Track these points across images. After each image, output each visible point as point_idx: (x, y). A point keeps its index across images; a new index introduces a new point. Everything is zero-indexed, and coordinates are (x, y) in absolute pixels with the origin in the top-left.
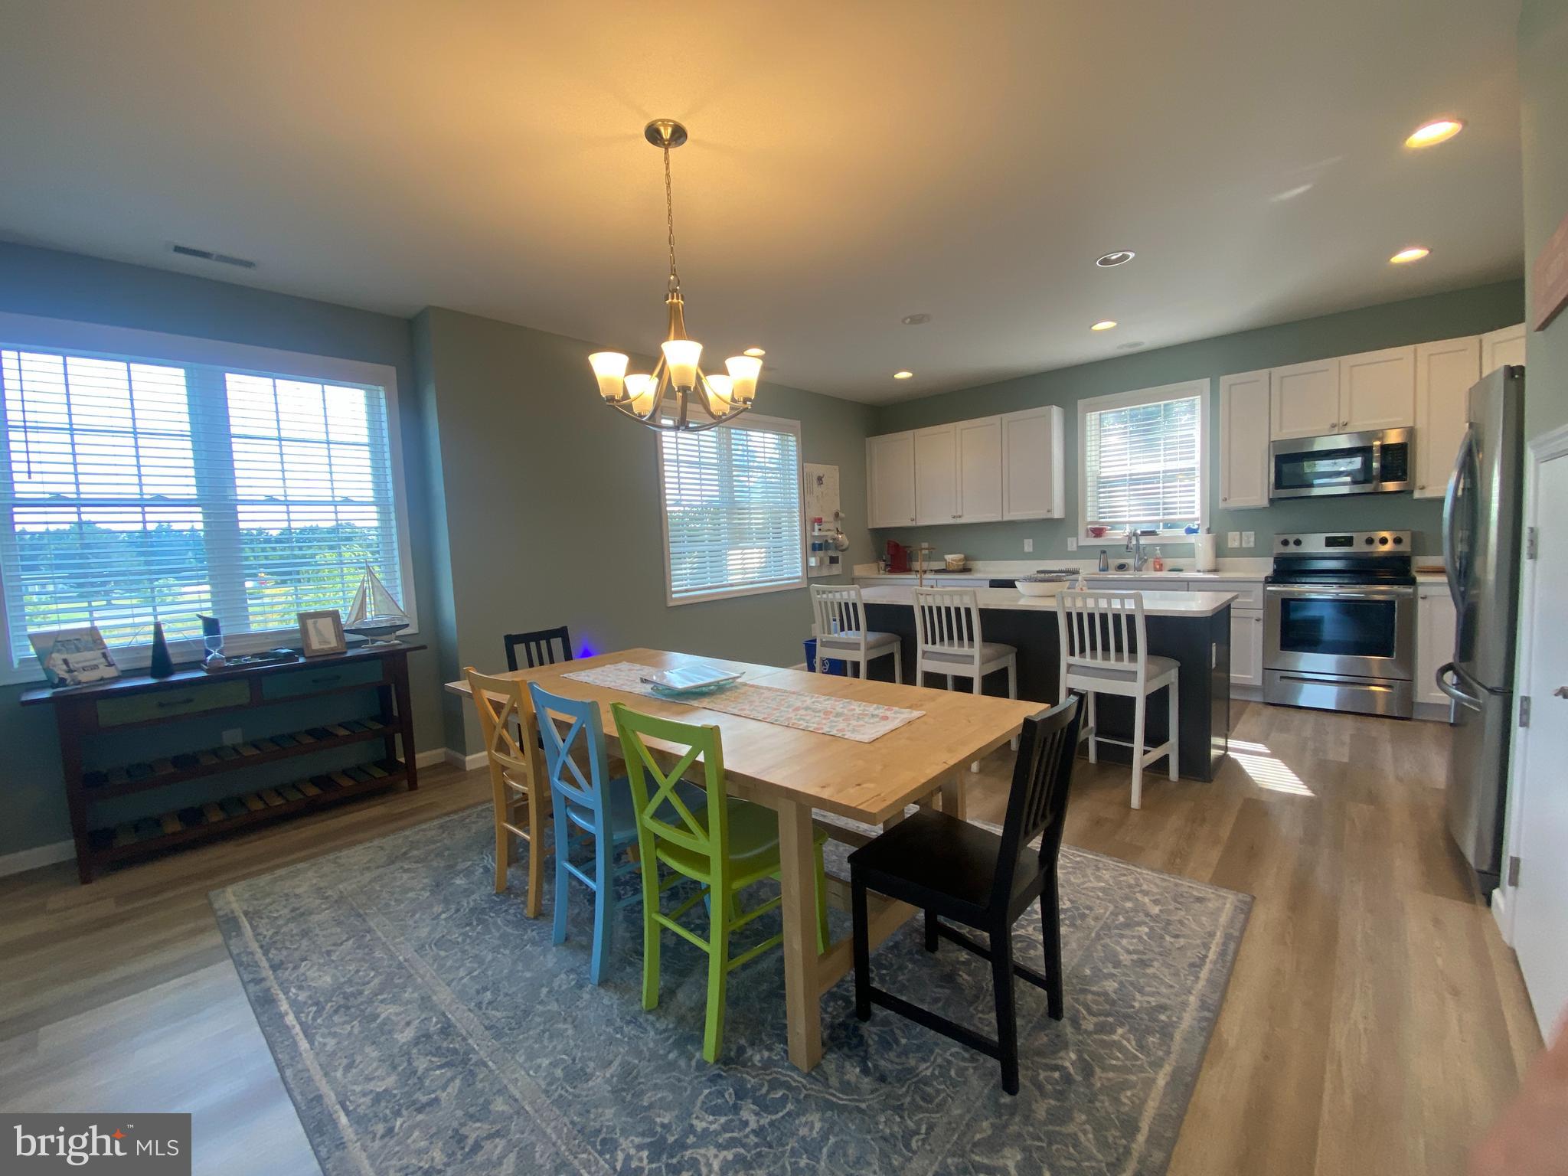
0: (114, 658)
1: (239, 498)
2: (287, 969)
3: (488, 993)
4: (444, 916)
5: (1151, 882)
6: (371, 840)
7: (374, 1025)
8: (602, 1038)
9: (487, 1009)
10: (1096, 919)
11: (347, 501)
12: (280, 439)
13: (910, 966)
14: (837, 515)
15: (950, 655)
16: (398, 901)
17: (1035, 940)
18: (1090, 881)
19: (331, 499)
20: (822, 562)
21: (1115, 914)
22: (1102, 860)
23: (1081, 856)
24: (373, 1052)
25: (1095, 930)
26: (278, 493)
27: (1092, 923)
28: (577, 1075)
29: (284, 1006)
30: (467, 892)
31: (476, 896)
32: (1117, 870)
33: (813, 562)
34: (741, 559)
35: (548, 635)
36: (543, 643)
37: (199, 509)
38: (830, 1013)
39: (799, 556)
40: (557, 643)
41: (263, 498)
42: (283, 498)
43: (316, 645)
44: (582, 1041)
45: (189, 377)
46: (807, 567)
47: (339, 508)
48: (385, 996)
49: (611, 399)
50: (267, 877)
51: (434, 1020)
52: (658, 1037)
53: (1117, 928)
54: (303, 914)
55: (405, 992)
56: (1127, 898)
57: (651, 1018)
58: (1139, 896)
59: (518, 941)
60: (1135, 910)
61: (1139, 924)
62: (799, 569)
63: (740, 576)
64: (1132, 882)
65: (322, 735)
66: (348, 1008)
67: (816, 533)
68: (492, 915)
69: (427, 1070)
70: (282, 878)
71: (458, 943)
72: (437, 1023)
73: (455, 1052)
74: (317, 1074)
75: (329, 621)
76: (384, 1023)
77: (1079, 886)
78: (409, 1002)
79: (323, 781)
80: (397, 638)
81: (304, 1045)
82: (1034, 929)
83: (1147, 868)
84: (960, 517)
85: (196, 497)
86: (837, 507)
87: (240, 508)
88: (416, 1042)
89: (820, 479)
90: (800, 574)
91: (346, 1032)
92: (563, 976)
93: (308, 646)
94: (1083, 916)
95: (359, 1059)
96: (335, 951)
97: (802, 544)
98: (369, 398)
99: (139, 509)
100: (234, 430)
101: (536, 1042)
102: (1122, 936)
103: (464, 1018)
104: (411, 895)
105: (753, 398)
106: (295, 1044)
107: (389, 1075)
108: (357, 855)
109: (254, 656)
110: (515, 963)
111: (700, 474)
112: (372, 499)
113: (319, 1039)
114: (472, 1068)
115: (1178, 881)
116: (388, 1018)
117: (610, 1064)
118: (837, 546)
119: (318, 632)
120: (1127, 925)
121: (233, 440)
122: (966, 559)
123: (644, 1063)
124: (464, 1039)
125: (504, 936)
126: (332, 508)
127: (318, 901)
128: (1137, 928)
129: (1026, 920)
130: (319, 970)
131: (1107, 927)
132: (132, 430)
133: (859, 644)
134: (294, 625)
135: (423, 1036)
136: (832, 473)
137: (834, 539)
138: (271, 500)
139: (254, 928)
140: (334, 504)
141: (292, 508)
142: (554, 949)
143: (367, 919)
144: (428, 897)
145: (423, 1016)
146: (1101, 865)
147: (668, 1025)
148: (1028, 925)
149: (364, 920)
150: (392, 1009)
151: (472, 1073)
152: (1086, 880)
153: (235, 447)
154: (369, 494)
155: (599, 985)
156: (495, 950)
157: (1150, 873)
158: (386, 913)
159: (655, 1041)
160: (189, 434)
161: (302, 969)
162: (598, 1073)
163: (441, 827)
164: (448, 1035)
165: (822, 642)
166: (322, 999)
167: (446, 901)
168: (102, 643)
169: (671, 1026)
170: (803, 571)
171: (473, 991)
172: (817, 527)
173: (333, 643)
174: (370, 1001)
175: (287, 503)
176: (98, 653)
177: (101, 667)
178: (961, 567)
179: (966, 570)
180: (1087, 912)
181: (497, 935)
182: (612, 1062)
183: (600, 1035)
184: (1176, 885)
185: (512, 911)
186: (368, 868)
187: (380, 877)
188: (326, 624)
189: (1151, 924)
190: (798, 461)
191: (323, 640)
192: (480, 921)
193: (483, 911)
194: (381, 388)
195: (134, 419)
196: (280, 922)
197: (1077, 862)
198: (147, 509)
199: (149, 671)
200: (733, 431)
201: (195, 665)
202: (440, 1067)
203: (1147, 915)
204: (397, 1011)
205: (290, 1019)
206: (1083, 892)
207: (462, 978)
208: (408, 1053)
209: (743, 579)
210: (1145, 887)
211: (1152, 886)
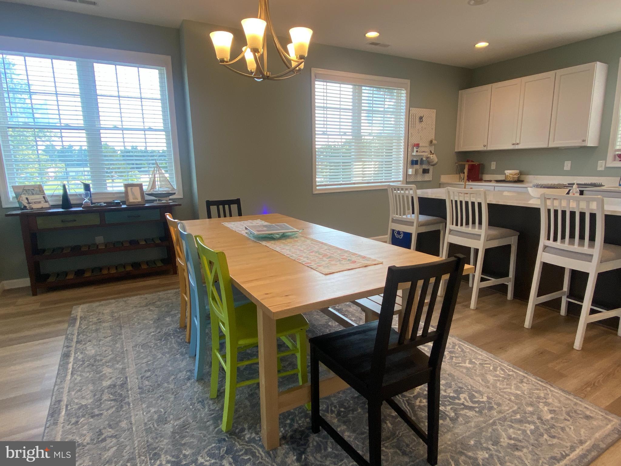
0: (49, 199)
1: (102, 126)
2: (81, 344)
3: (149, 373)
4: (152, 334)
5: (557, 398)
6: (144, 294)
7: (98, 376)
8: (183, 406)
9: (144, 379)
10: (500, 412)
11: (150, 129)
12: (119, 97)
13: (359, 410)
14: (431, 142)
15: (470, 234)
16: (139, 323)
17: (447, 415)
18: (511, 388)
19: (143, 127)
20: (416, 171)
21: (515, 412)
22: (528, 377)
23: (513, 371)
24: (91, 387)
25: (494, 419)
26: (119, 124)
27: (495, 414)
28: (162, 420)
29: (71, 359)
30: (169, 325)
31: (170, 328)
32: (535, 386)
33: (410, 172)
34: (362, 168)
35: (230, 202)
36: (227, 207)
37: (84, 131)
38: (299, 424)
39: (402, 167)
40: (234, 207)
41: (112, 126)
42: (121, 127)
43: (131, 200)
44: (174, 405)
45: (78, 66)
46: (406, 175)
47: (146, 132)
48: (109, 364)
49: (222, 61)
50: (97, 304)
51: (122, 379)
52: (208, 412)
53: (511, 422)
54: (101, 322)
55: (118, 364)
56: (531, 405)
57: (211, 402)
58: (541, 405)
59: (175, 352)
60: (532, 413)
61: (529, 423)
62: (401, 176)
63: (361, 178)
64: (542, 395)
65: (134, 243)
66: (93, 366)
67: (414, 154)
68: (172, 337)
69: (106, 400)
70: (102, 305)
71: (151, 347)
72: (122, 381)
73: (121, 395)
74: (66, 390)
75: (138, 188)
76: (102, 376)
77: (500, 389)
78: (117, 369)
79: (136, 265)
80: (170, 200)
81: (69, 377)
82: (451, 409)
83: (560, 389)
84: (518, 144)
85: (83, 125)
86: (432, 136)
87: (102, 131)
88: (109, 387)
89: (421, 118)
90: (401, 179)
91: (87, 376)
92: (184, 373)
93: (128, 200)
94: (491, 408)
95: (84, 388)
96: (102, 340)
97: (404, 160)
98: (160, 74)
99: (59, 131)
100: (98, 92)
101: (155, 400)
102: (511, 427)
103: (133, 382)
104: (145, 322)
105: (306, 56)
106: (66, 376)
107: (90, 398)
108: (135, 300)
109: (105, 203)
110: (168, 361)
111: (340, 115)
112: (163, 128)
113: (75, 376)
114: (123, 404)
115: (578, 401)
116: (105, 374)
117: (179, 419)
118: (429, 162)
119: (133, 194)
120: (520, 421)
121: (98, 97)
122: (521, 173)
123: (194, 423)
124: (128, 391)
125: (171, 348)
126: (143, 132)
127: (109, 317)
128: (525, 425)
129: (450, 402)
130: (93, 347)
131: (505, 419)
132: (55, 93)
133: (413, 222)
134: (122, 189)
135: (113, 385)
136: (430, 115)
137: (428, 158)
138: (116, 128)
139: (80, 324)
140: (144, 130)
141: (125, 132)
142: (188, 359)
143: (123, 328)
144: (151, 324)
145: (119, 376)
146: (525, 380)
147: (216, 408)
148: (449, 405)
149: (121, 329)
150: (110, 370)
151: (122, 407)
152: (508, 387)
153: (99, 101)
154: (161, 126)
155: (197, 380)
156: (163, 354)
157: (559, 392)
158: (131, 328)
159: (206, 414)
160: (79, 94)
161: (87, 345)
162: (171, 422)
163: (176, 293)
164: (122, 387)
165: (393, 219)
166: (86, 360)
167: (157, 327)
168: (43, 191)
169: (217, 408)
170: (403, 177)
171: (143, 370)
172: (415, 150)
173: (139, 200)
174: (103, 365)
175: (123, 129)
176: (41, 196)
177: (42, 202)
178: (516, 179)
179: (519, 181)
180: (495, 407)
181: (169, 347)
182: (181, 418)
183: (183, 404)
184: (576, 404)
185: (181, 337)
186: (136, 307)
187: (138, 312)
188: (137, 190)
189: (538, 424)
190: (406, 106)
191: (135, 198)
192: (166, 339)
193: (169, 335)
194: (165, 68)
195: (56, 87)
196: (91, 323)
197: (509, 375)
198: (63, 131)
199: (61, 206)
200: (363, 88)
201: (80, 205)
202: (112, 400)
203: (539, 418)
204: (110, 372)
205: (70, 366)
206: (501, 394)
207: (143, 363)
208: (103, 391)
209: (363, 180)
210: (550, 401)
211: (556, 401)
